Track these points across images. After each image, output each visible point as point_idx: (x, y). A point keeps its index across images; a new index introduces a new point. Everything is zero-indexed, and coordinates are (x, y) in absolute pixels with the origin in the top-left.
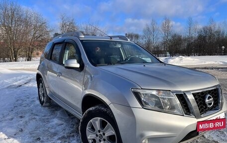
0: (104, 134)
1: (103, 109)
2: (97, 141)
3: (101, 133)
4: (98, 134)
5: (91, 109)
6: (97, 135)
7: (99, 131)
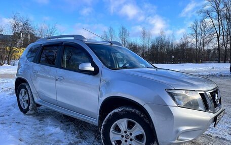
0: (131, 134)
1: (130, 110)
2: (123, 142)
3: (128, 133)
4: (124, 134)
5: (116, 110)
6: (123, 136)
7: (125, 132)
